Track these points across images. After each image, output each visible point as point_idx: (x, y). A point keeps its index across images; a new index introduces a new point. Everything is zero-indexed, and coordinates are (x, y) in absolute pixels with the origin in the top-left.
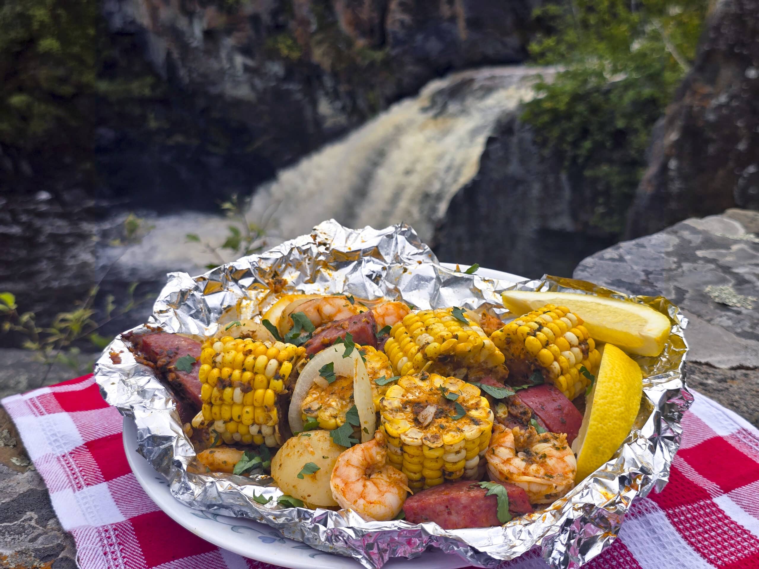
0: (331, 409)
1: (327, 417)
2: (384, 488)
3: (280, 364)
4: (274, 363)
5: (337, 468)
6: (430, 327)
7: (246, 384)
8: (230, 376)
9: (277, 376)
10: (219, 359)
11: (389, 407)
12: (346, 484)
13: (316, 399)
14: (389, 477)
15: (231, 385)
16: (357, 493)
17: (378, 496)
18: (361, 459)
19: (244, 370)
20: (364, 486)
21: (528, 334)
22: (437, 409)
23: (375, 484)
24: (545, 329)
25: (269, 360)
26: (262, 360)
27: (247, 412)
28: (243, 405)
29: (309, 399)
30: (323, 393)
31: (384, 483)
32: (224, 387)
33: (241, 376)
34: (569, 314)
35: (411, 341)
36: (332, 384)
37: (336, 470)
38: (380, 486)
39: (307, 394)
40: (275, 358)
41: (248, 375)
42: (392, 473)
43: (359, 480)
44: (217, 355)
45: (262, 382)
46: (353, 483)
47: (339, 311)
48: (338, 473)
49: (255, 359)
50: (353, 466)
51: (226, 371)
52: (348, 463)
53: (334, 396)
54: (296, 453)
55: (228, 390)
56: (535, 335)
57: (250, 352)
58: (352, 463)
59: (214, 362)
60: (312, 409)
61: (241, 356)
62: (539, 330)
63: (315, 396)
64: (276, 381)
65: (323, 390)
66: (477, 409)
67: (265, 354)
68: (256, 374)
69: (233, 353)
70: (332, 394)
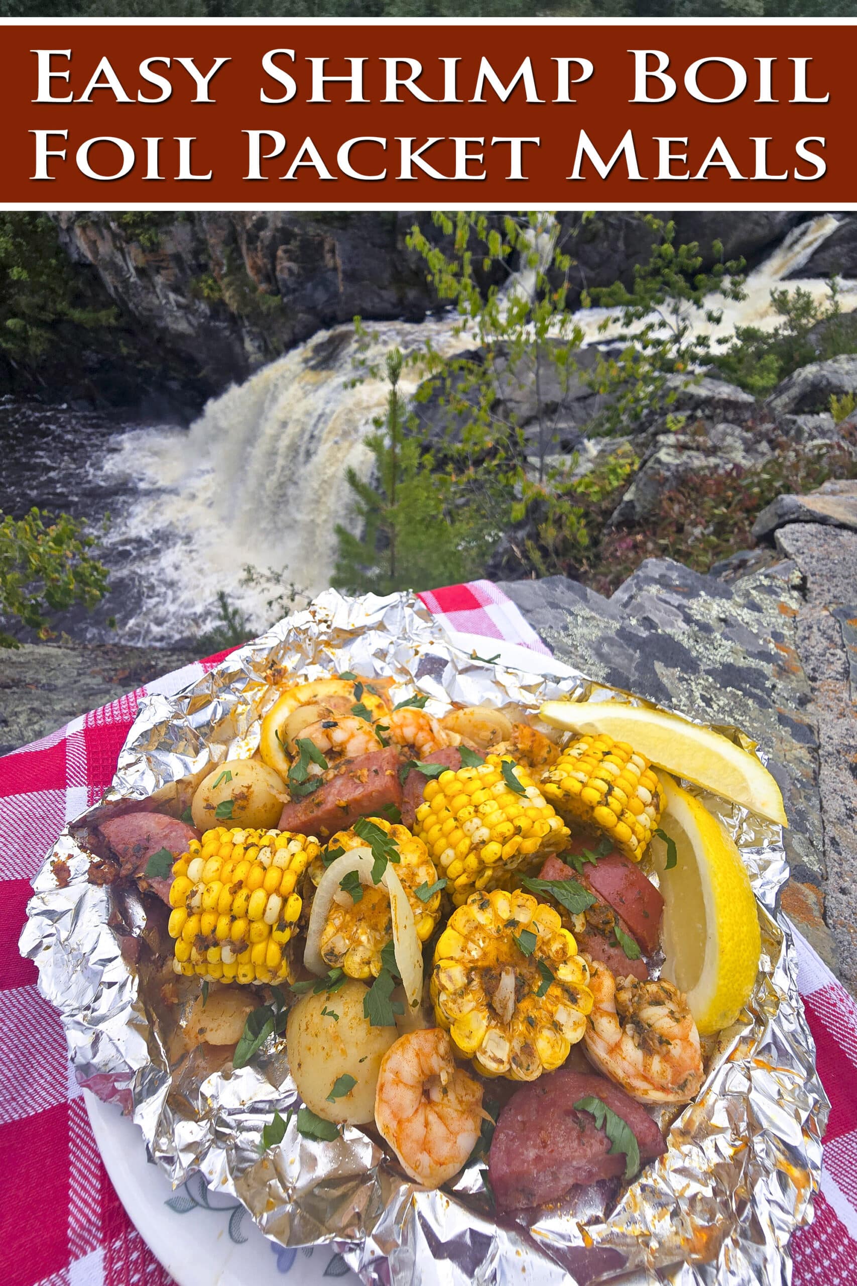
0: (361, 948)
1: (357, 967)
2: (455, 1125)
3: (285, 901)
4: (275, 902)
5: (382, 1086)
6: (481, 809)
7: (237, 943)
8: (214, 931)
9: (282, 925)
10: (195, 902)
11: (450, 987)
12: (399, 1122)
13: (339, 930)
14: (461, 1102)
15: (216, 944)
16: (417, 1141)
17: (449, 1145)
18: (416, 1074)
19: (234, 918)
20: (427, 1124)
21: (599, 803)
22: (516, 978)
23: (440, 1117)
24: (617, 791)
25: (268, 896)
26: (259, 897)
27: (244, 976)
28: (237, 963)
29: (330, 930)
30: (348, 917)
31: (455, 1115)
32: (207, 948)
33: (230, 929)
34: (635, 757)
35: (457, 827)
36: (358, 900)
37: (381, 1089)
38: (449, 1122)
39: (327, 920)
40: (277, 891)
41: (240, 926)
42: (464, 1093)
43: (416, 1111)
44: (193, 894)
45: (261, 935)
46: (409, 1120)
47: (352, 736)
48: (384, 1096)
49: (248, 898)
50: (405, 1085)
51: (208, 920)
52: (398, 1081)
53: (363, 924)
54: (320, 1049)
55: (212, 953)
56: (607, 804)
57: (240, 885)
58: (404, 1081)
59: (189, 907)
60: (336, 951)
61: (226, 898)
62: (610, 792)
63: (338, 922)
64: (280, 933)
65: (347, 912)
66: (565, 962)
67: (262, 886)
68: (251, 922)
69: (216, 886)
70: (360, 920)
